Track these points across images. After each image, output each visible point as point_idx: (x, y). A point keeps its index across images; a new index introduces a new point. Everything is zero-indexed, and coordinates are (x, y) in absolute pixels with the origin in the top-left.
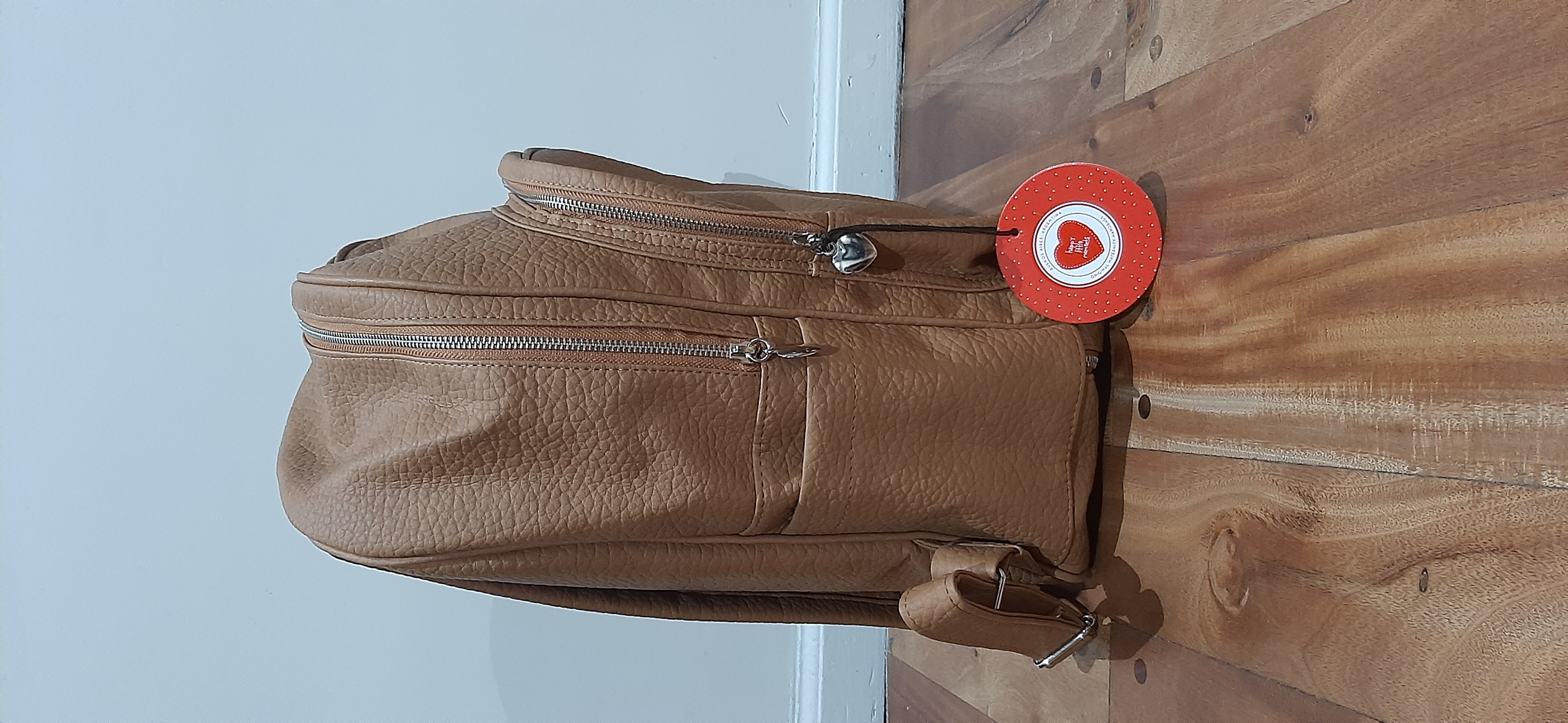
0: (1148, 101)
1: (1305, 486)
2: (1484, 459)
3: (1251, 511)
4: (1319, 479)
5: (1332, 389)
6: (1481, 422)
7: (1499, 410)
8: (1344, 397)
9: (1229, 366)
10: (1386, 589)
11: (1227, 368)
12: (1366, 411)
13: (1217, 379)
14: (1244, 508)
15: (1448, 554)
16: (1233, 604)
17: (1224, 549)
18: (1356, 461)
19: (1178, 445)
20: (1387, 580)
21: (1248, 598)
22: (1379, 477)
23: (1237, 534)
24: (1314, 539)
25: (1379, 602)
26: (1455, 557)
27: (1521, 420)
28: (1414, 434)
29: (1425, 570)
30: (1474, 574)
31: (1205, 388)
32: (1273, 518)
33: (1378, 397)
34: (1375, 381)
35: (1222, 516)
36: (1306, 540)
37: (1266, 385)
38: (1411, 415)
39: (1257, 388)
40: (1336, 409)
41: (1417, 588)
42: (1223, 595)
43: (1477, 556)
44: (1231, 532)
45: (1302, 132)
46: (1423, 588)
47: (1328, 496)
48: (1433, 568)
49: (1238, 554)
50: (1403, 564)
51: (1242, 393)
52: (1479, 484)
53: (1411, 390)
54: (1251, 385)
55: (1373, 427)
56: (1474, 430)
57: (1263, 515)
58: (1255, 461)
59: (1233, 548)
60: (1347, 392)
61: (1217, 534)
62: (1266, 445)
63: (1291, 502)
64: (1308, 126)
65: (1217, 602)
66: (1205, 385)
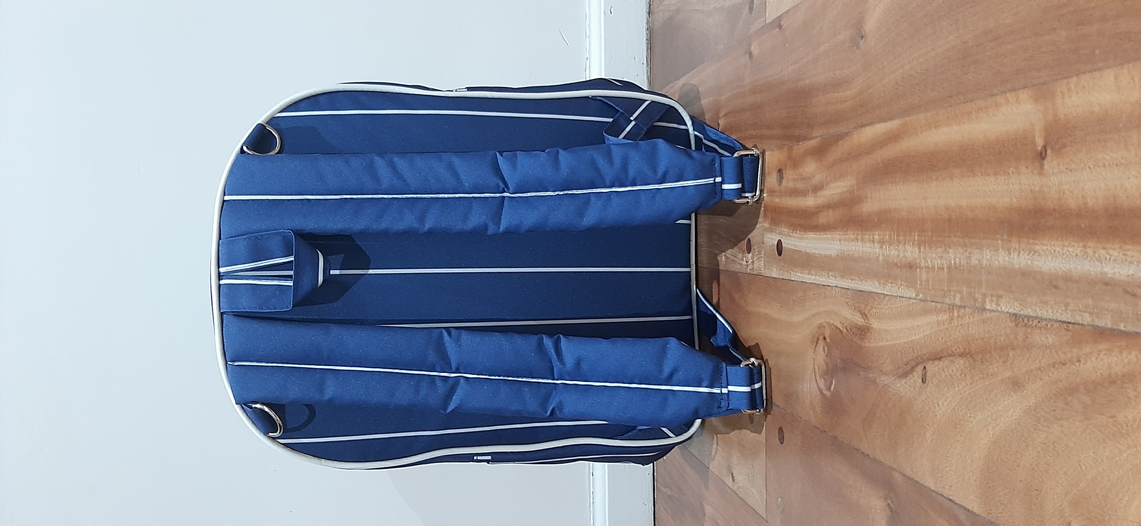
0: (778, 23)
1: (863, 306)
2: (956, 289)
3: (835, 324)
4: (869, 301)
5: (876, 237)
6: (953, 262)
7: (962, 254)
8: (882, 242)
9: (822, 219)
10: (904, 381)
11: (821, 221)
12: (893, 252)
13: (816, 228)
14: (831, 322)
15: (937, 357)
16: (827, 390)
17: (821, 350)
18: (888, 289)
19: (798, 276)
20: (905, 375)
21: (835, 386)
22: (900, 301)
23: (828, 340)
24: (868, 344)
25: (902, 390)
26: (940, 359)
27: (974, 262)
28: (918, 270)
29: (925, 368)
30: (950, 371)
31: (811, 235)
32: (846, 328)
33: (899, 242)
34: (897, 231)
35: (820, 327)
36: (863, 345)
37: (841, 233)
38: (917, 256)
39: (837, 235)
40: (877, 250)
41: (920, 380)
42: (822, 383)
43: (951, 358)
44: (825, 338)
45: (858, 48)
46: (924, 381)
47: (874, 314)
48: (930, 366)
49: (829, 355)
50: (913, 363)
51: (828, 239)
52: (952, 307)
53: (916, 238)
54: (834, 233)
55: (896, 265)
56: (949, 268)
57: (841, 327)
58: (836, 288)
59: (826, 351)
60: (883, 239)
61: (818, 339)
62: (842, 276)
63: (855, 317)
64: (861, 42)
65: (819, 387)
66: (810, 233)
